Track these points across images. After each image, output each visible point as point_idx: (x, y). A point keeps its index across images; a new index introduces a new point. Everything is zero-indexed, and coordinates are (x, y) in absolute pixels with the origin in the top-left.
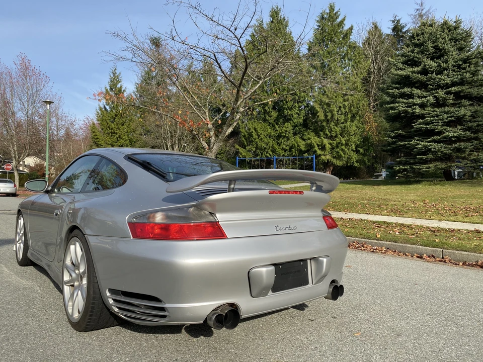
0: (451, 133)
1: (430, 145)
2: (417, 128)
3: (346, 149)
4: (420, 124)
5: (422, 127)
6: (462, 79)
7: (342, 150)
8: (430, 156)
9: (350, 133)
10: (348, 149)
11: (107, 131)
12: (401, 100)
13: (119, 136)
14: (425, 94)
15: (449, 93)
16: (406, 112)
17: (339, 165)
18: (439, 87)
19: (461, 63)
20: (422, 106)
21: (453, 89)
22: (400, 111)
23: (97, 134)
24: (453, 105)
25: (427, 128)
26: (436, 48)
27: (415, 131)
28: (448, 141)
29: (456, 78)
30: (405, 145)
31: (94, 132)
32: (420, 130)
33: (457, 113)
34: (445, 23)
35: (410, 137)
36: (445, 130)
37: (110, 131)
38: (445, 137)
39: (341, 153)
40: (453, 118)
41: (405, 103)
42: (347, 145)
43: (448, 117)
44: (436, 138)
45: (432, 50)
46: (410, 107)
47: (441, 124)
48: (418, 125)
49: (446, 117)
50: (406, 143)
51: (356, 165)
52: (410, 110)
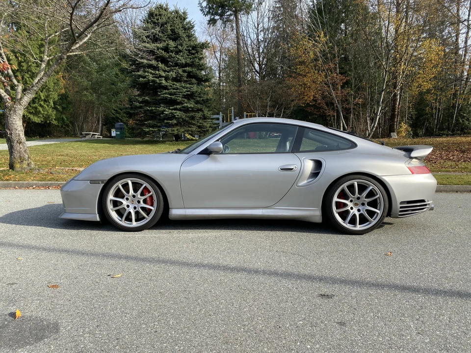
0: (190, 104)
1: (176, 113)
2: (163, 97)
3: (45, 106)
4: (166, 94)
5: (168, 97)
6: (192, 62)
7: (41, 106)
8: (175, 122)
9: (49, 88)
10: (48, 106)
12: (150, 70)
14: (167, 68)
15: (184, 71)
16: (153, 81)
18: (176, 65)
19: (191, 49)
20: (167, 79)
21: (187, 69)
22: (149, 80)
24: (185, 82)
25: (171, 98)
27: (161, 99)
28: (186, 110)
29: (189, 61)
30: (152, 110)
32: (166, 98)
33: (192, 89)
34: (177, 12)
35: (157, 103)
36: (183, 101)
38: (184, 107)
39: (41, 109)
40: (189, 93)
41: (153, 74)
42: (45, 101)
43: (186, 91)
44: (178, 107)
45: (170, 32)
46: (158, 78)
47: (181, 96)
48: (164, 94)
49: (185, 91)
50: (154, 108)
52: (157, 80)
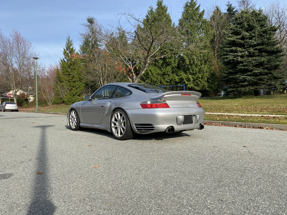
0: (257, 71)
1: (246, 77)
2: (239, 69)
3: (202, 81)
4: (241, 66)
5: (242, 68)
6: (262, 42)
7: (200, 81)
8: (246, 83)
9: (204, 71)
10: (203, 81)
11: (66, 73)
12: (231, 54)
13: (73, 76)
14: (243, 50)
15: (256, 49)
16: (233, 60)
17: (198, 90)
18: (251, 46)
19: (262, 33)
20: (242, 57)
21: (258, 47)
22: (230, 60)
23: (60, 75)
24: (258, 56)
25: (244, 68)
26: (249, 25)
27: (238, 70)
28: (255, 75)
29: (259, 42)
30: (233, 77)
31: (58, 74)
32: (241, 69)
33: (260, 60)
34: (254, 12)
35: (236, 73)
36: (254, 69)
37: (68, 73)
38: (254, 73)
39: (199, 83)
40: (258, 63)
41: (233, 55)
42: (202, 78)
43: (255, 62)
44: (249, 73)
45: (247, 26)
46: (235, 57)
47: (251, 66)
48: (240, 67)
49: (254, 62)
50: (234, 76)
51: (207, 89)
52: (235, 59)
